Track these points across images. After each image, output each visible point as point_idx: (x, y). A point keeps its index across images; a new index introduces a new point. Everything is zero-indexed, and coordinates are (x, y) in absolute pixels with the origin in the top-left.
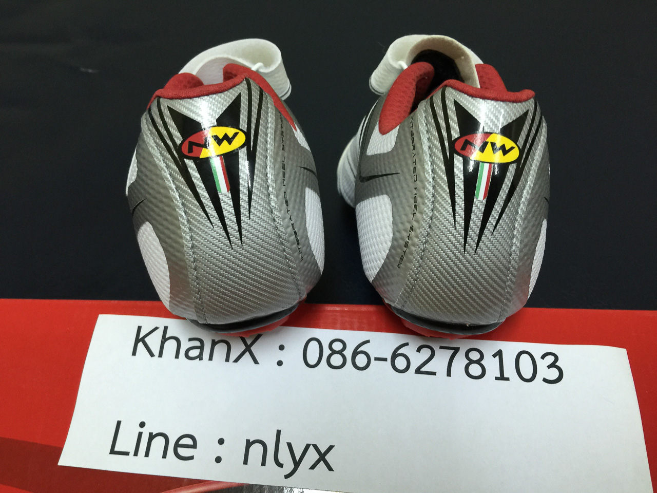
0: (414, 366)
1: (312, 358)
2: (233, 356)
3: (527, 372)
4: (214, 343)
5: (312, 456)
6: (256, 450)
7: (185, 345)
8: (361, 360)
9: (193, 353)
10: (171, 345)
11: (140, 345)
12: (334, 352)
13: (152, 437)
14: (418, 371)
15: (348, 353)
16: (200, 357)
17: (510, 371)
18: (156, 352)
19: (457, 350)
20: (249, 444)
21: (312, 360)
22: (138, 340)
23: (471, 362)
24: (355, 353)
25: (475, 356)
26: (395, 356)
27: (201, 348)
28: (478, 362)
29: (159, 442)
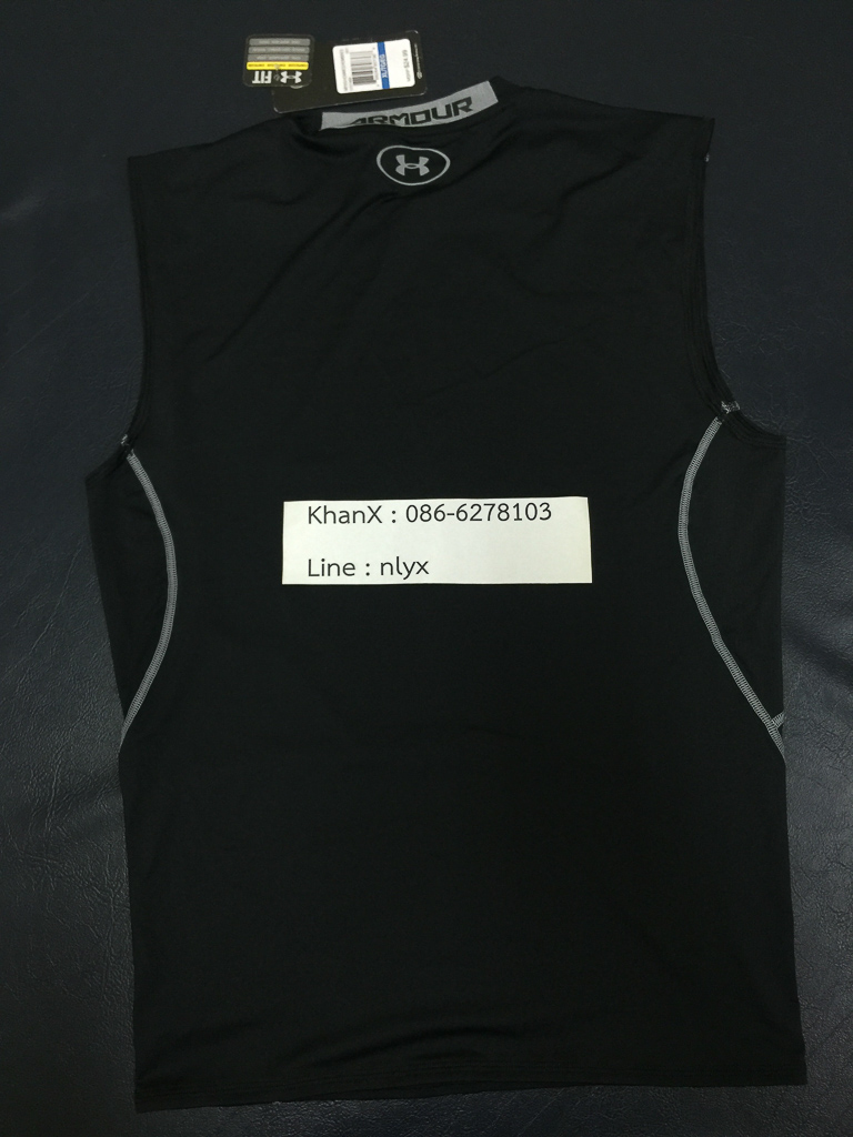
0: (469, 517)
1: (412, 517)
2: (367, 520)
3: (531, 515)
4: (355, 513)
5: (417, 567)
6: (387, 568)
7: (338, 516)
8: (440, 516)
9: (343, 520)
10: (330, 516)
11: (312, 517)
12: (424, 512)
13: (330, 566)
14: (472, 519)
15: (432, 512)
16: (348, 521)
17: (523, 514)
18: (322, 520)
19: (494, 505)
20: (383, 565)
21: (412, 519)
22: (310, 515)
23: (501, 511)
24: (436, 512)
25: (503, 508)
26: (458, 512)
27: (348, 516)
28: (505, 511)
29: (334, 569)
